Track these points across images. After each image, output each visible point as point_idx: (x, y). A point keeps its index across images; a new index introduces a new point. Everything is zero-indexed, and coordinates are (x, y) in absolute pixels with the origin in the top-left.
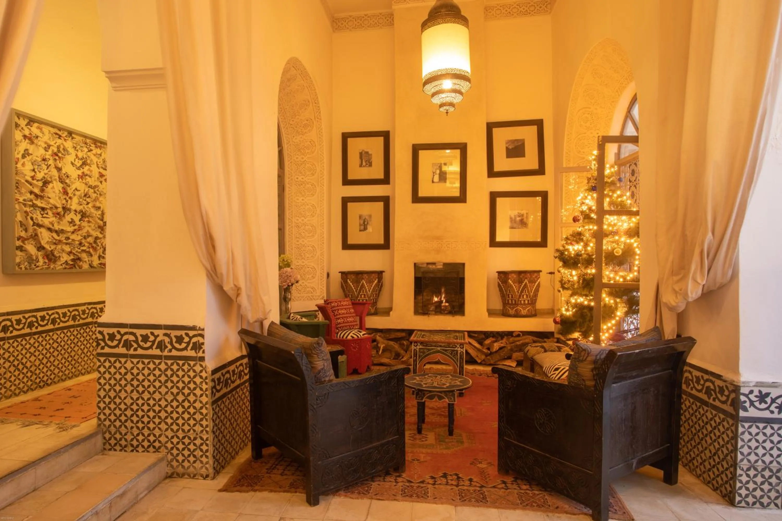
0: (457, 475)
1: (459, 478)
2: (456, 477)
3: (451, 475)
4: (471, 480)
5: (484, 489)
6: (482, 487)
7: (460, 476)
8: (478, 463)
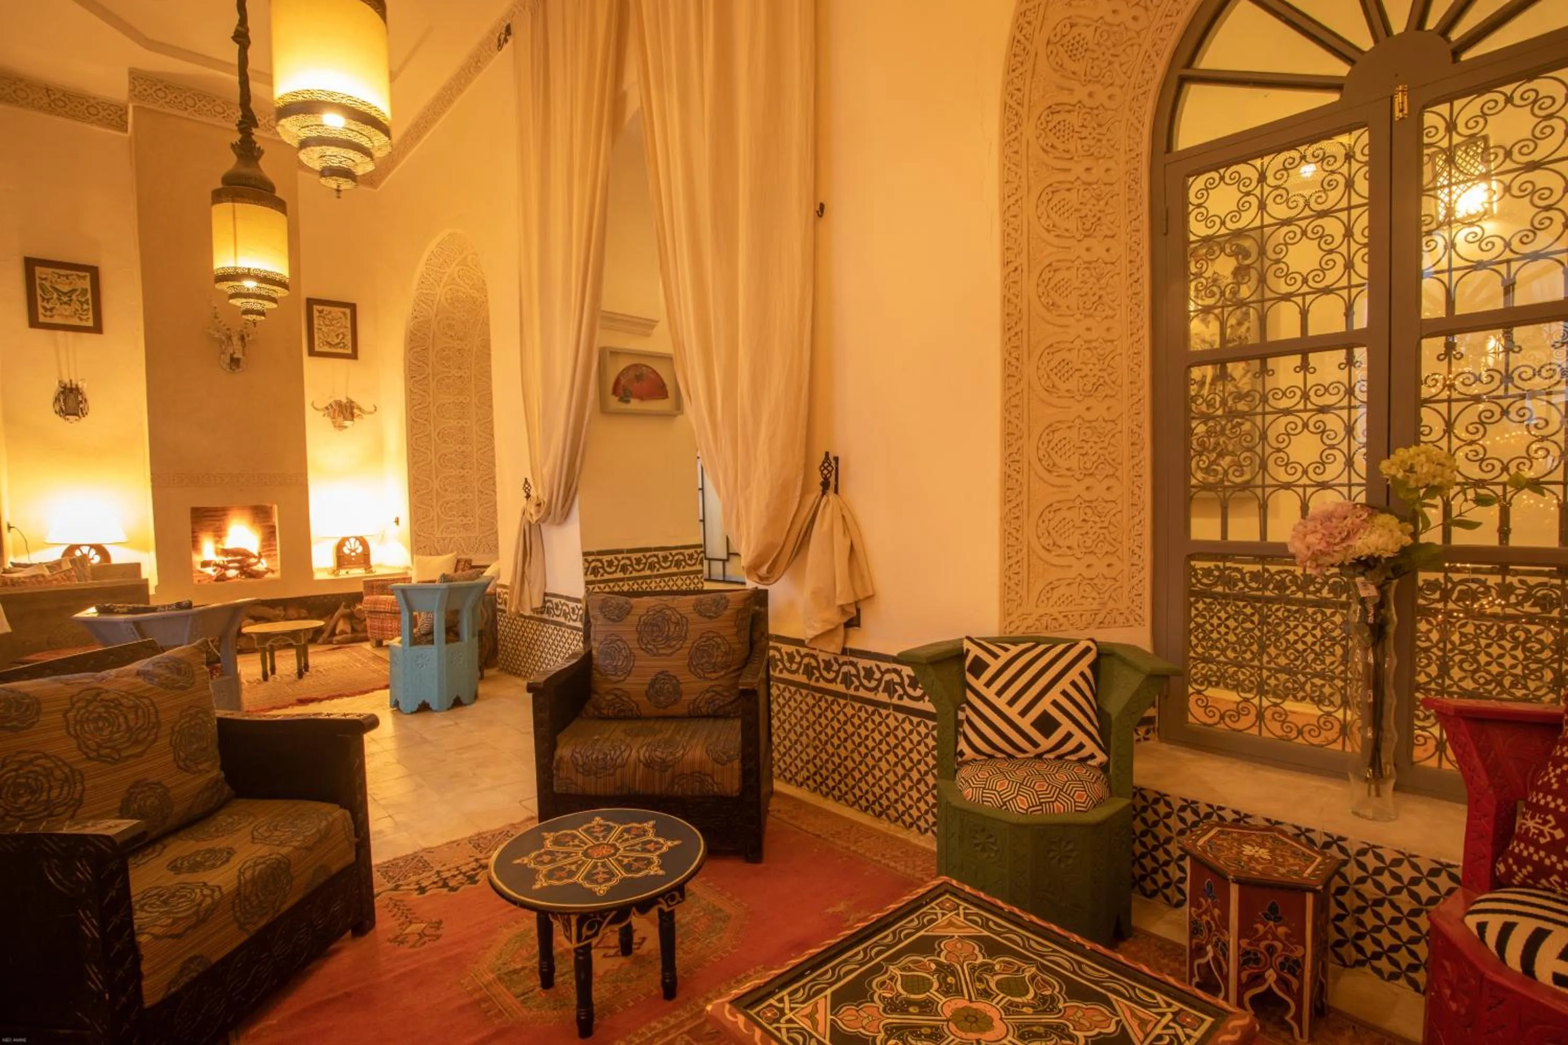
0: (453, 889)
1: (445, 885)
2: (451, 884)
3: (462, 884)
4: (422, 890)
5: (391, 885)
6: (396, 888)
7: (445, 890)
8: (427, 932)
